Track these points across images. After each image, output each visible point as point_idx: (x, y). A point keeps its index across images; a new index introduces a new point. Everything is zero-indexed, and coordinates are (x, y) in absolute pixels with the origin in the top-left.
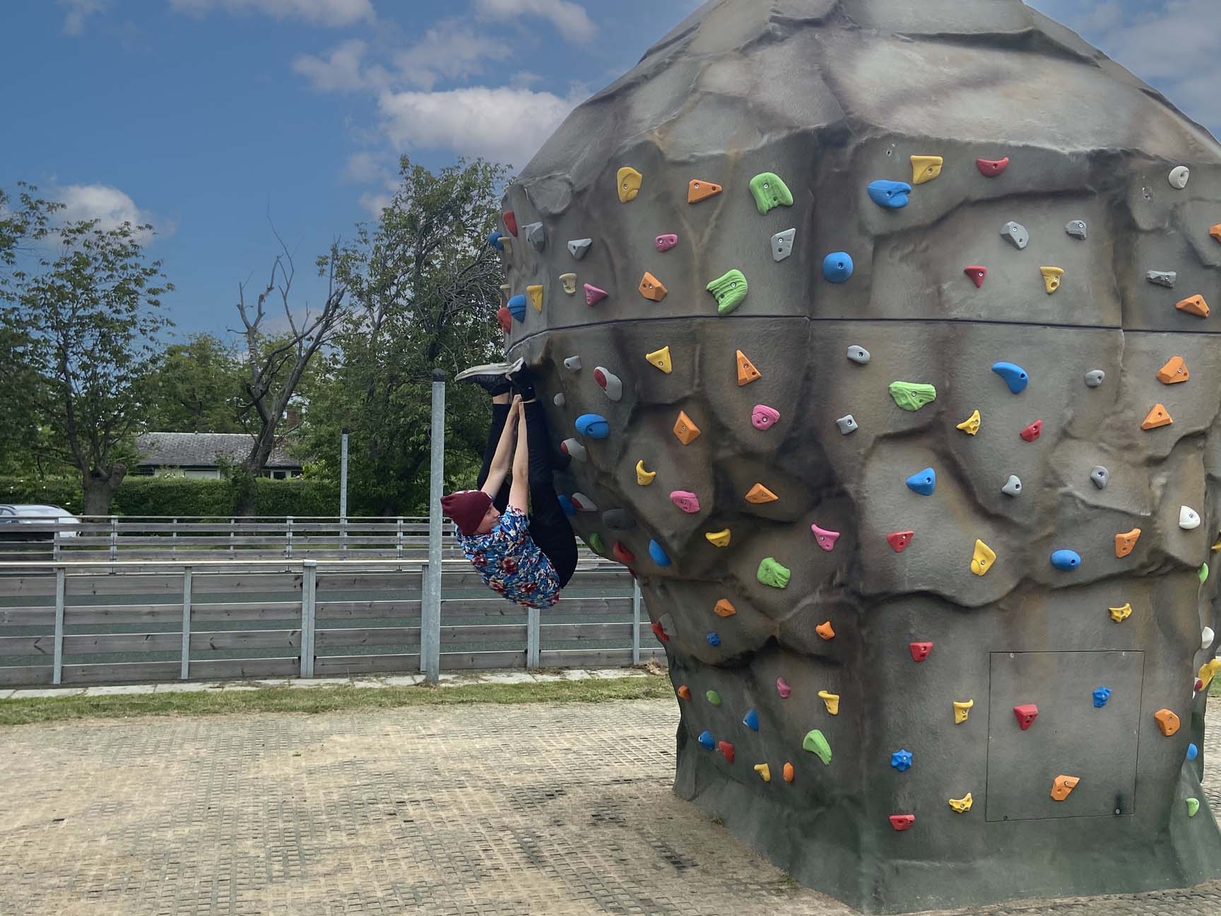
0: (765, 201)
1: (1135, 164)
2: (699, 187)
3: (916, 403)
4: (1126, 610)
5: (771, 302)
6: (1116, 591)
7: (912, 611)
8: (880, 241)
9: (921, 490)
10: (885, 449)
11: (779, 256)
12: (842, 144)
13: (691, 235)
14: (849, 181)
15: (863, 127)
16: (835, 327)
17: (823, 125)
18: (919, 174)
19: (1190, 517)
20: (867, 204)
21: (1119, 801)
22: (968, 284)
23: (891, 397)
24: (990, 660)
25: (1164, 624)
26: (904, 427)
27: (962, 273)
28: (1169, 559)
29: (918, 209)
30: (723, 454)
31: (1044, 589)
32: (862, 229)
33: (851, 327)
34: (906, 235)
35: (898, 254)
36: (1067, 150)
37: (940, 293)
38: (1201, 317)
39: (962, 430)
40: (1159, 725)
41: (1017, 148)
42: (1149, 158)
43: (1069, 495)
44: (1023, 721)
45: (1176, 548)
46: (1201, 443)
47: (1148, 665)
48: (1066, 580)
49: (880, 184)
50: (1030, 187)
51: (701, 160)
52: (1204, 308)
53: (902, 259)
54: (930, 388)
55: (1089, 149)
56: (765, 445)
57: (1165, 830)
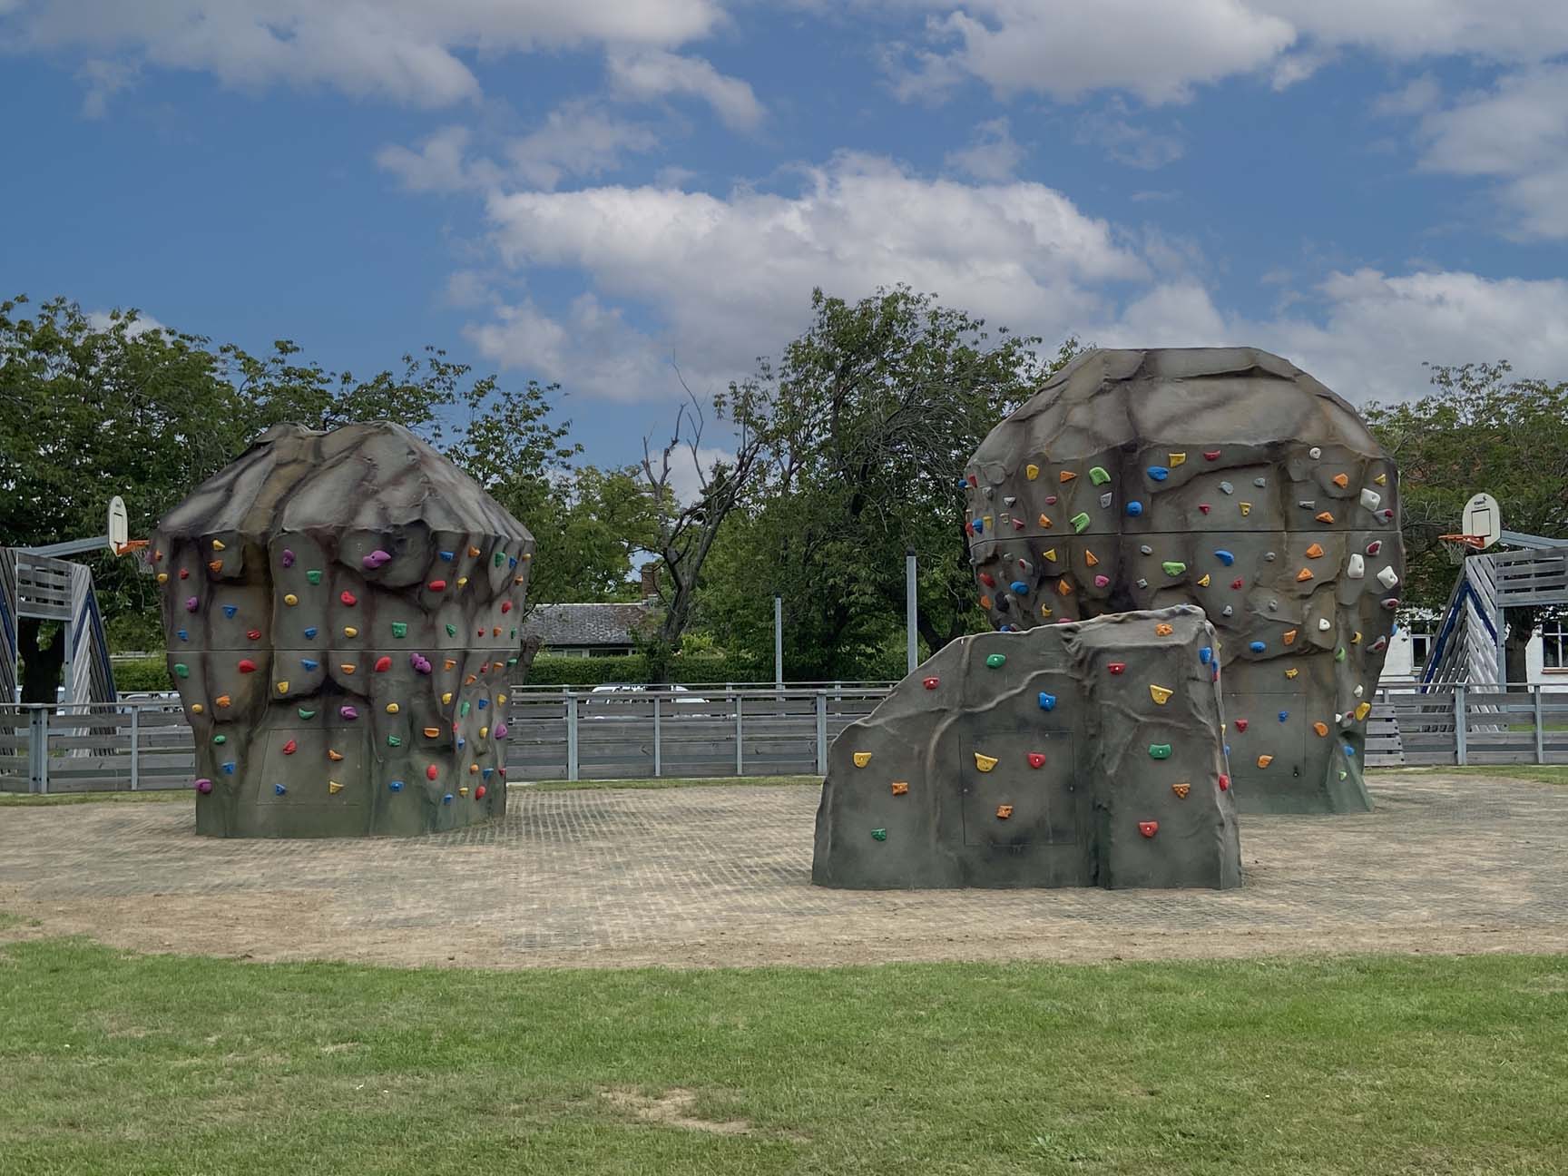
0: (1097, 481)
1: (1292, 447)
2: (1066, 474)
3: (1176, 573)
4: (1294, 672)
5: (1103, 528)
6: (1289, 662)
8: (1155, 496)
10: (1162, 595)
11: (1104, 506)
12: (1134, 451)
13: (1063, 498)
14: (1137, 469)
15: (1145, 441)
16: (1134, 537)
17: (1123, 443)
18: (1173, 462)
19: (1324, 624)
20: (1147, 479)
21: (1296, 769)
22: (1201, 513)
23: (1164, 569)
25: (1316, 678)
26: (1171, 584)
27: (1197, 508)
28: (1314, 646)
29: (1174, 479)
30: (1083, 599)
31: (1247, 661)
32: (1145, 492)
33: (1144, 537)
34: (1168, 492)
35: (1164, 501)
36: (1252, 444)
37: (1186, 519)
38: (1329, 523)
39: (1201, 585)
40: (1315, 730)
41: (1226, 445)
42: (1300, 443)
43: (1258, 615)
44: (1241, 728)
45: (1317, 640)
46: (1332, 587)
47: (1308, 700)
48: (1259, 657)
49: (1153, 469)
50: (1233, 464)
51: (1066, 461)
52: (1331, 519)
53: (1168, 503)
54: (1182, 565)
55: (1265, 442)
56: (1103, 595)
57: (1323, 784)
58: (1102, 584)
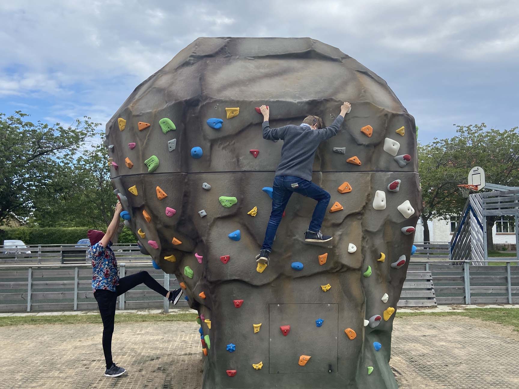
0: (165, 129)
1: (329, 105)
2: (142, 124)
3: (229, 205)
4: (328, 287)
5: (168, 167)
6: (324, 279)
7: (234, 287)
8: (213, 142)
9: (235, 239)
10: (219, 223)
11: (171, 150)
12: (197, 105)
13: (139, 144)
14: (199, 119)
15: (207, 98)
16: (197, 176)
17: (188, 98)
18: (229, 115)
19: (352, 248)
20: (206, 128)
21: (330, 367)
22: (251, 157)
23: (220, 202)
24: (269, 308)
25: (346, 292)
26: (225, 214)
27: (249, 153)
28: (343, 266)
29: (230, 128)
30: (159, 226)
31: (289, 278)
32: (205, 138)
33: (204, 176)
34: (225, 138)
35: (222, 146)
36: (296, 101)
37: (238, 161)
38: (357, 165)
39: (250, 215)
40: (346, 335)
41: (273, 102)
42: (336, 101)
43: (297, 240)
44: (285, 333)
45: (346, 261)
46: (359, 217)
47: (340, 309)
48: (299, 274)
49: (212, 120)
50: (279, 117)
51: (143, 114)
52: (358, 161)
53: (223, 148)
54: (234, 198)
55: (307, 100)
56: (173, 223)
57: (353, 380)
58: (169, 214)
